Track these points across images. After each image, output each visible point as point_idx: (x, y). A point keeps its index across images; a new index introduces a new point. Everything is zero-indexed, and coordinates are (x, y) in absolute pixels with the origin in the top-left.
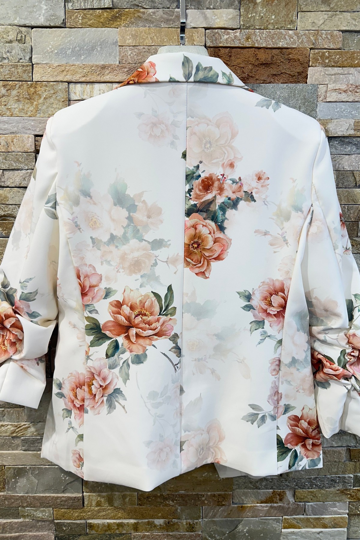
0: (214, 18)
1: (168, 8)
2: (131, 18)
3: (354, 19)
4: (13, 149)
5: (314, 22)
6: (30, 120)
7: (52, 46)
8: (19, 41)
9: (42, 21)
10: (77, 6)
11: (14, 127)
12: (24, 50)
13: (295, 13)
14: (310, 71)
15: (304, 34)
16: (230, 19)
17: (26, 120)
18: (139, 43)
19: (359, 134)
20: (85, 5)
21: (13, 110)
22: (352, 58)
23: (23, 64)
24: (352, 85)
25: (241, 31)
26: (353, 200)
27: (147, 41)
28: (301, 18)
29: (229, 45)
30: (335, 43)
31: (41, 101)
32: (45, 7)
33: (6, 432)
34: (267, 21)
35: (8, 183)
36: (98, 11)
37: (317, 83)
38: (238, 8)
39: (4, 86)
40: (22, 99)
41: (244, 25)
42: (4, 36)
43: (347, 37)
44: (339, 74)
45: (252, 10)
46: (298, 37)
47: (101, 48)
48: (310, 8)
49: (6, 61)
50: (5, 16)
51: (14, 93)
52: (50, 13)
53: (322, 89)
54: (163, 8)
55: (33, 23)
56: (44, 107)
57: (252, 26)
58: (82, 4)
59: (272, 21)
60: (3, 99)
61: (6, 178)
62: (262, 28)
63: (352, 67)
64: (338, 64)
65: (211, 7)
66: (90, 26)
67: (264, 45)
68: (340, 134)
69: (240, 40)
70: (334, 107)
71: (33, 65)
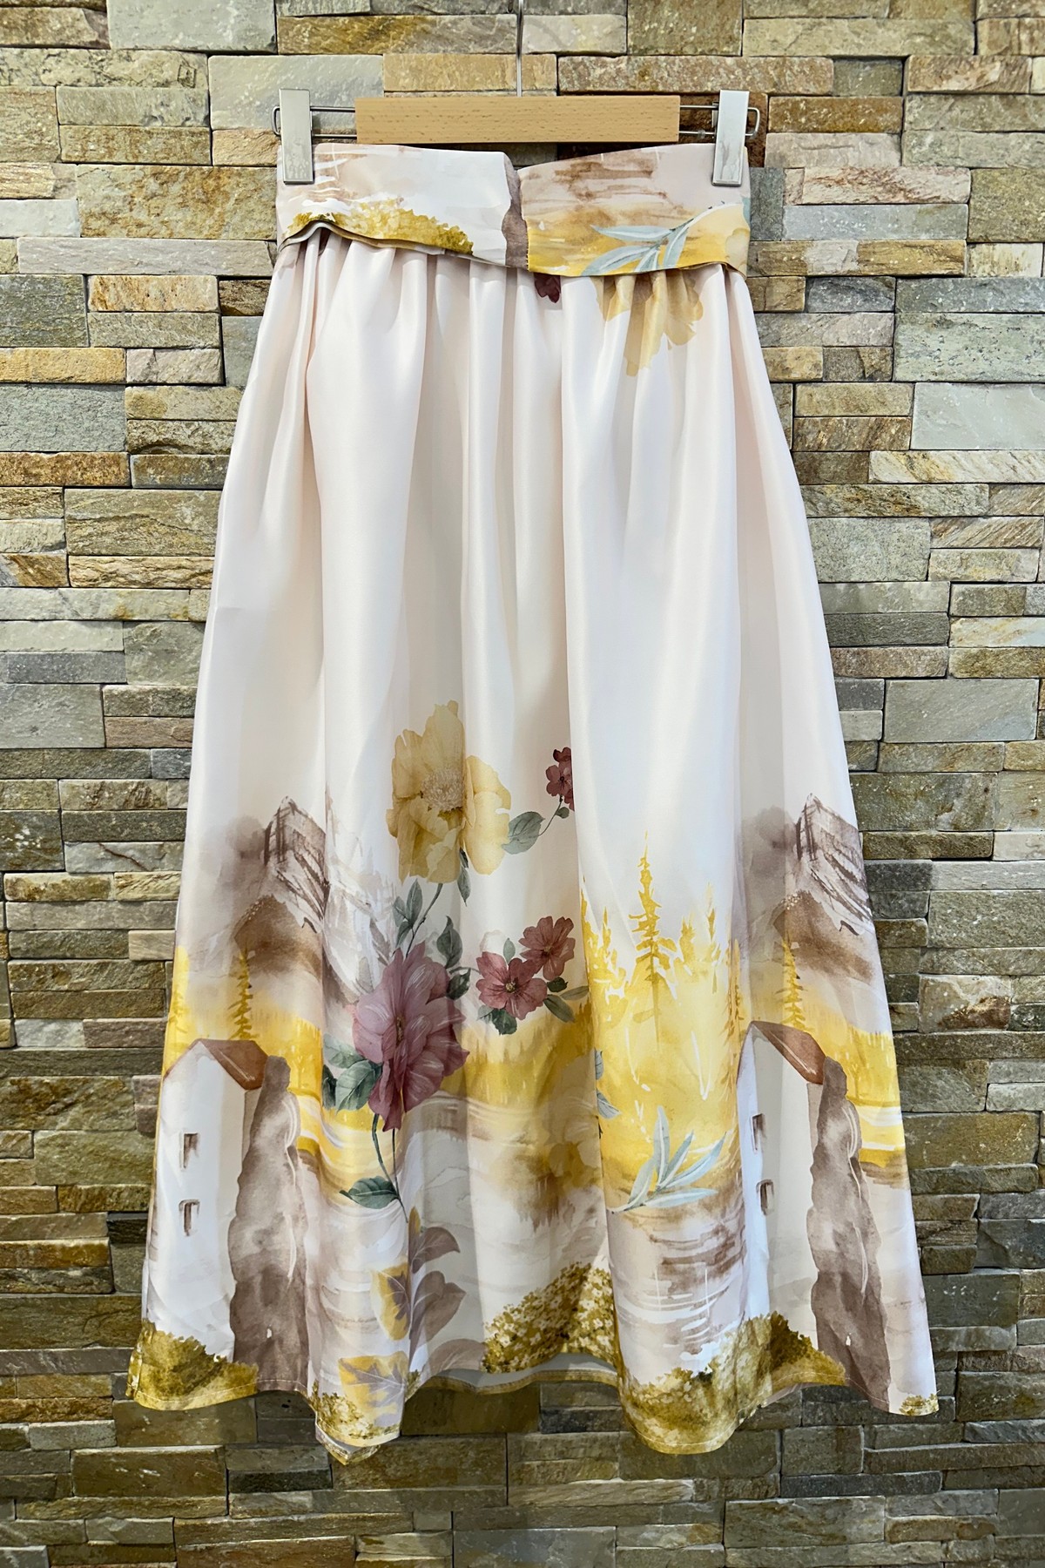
0: (574, 32)
1: (483, 13)
2: (408, 34)
3: (855, 33)
4: (173, 304)
5: (775, 41)
6: (208, 245)
7: (250, 92)
8: (184, 82)
9: (228, 40)
10: (300, 9)
11: (175, 259)
12: (194, 101)
13: (738, 21)
14: (771, 141)
15: (756, 66)
16: (607, 35)
17: (201, 244)
18: (425, 86)
19: (867, 270)
20: (315, 9)
21: (172, 225)
22: (853, 112)
23: (193, 129)
24: (852, 168)
25: (629, 60)
26: (857, 407)
27: (440, 80)
28: (750, 31)
29: (605, 88)
30: (819, 82)
31: (230, 205)
32: (236, 13)
33: (168, 891)
34: (682, 38)
35: (164, 377)
36: (342, 19)
37: (784, 165)
38: (623, 12)
39: (155, 175)
40: (191, 202)
41: (635, 47)
42: (154, 72)
43: (843, 69)
44: (827, 146)
45: (652, 16)
46: (744, 70)
47: (349, 95)
48: (768, 10)
49: (158, 124)
50: (154, 30)
51: (176, 189)
52: (245, 24)
53: (793, 177)
54: (473, 12)
55: (212, 46)
56: (237, 219)
57: (652, 48)
58: (310, 5)
59: (692, 38)
60: (153, 203)
61: (161, 365)
62: (672, 52)
63: (854, 131)
64: (826, 126)
65: (570, 9)
66: (327, 50)
67: (676, 88)
68: (829, 270)
69: (627, 77)
70: (817, 215)
71: (212, 131)
